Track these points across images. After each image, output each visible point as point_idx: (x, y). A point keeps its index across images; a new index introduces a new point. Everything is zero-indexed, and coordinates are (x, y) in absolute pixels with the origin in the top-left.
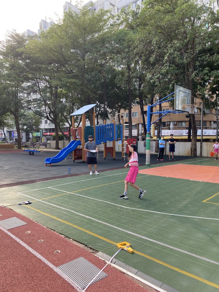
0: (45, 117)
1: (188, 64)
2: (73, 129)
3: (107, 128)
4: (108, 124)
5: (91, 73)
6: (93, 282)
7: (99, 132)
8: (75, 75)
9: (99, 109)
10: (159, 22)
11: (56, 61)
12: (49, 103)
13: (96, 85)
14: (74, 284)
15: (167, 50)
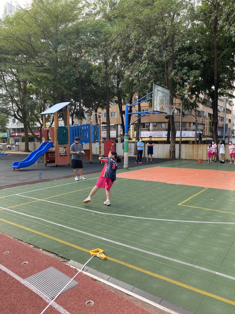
0: (12, 116)
1: (168, 62)
2: (45, 129)
3: (83, 128)
4: (84, 125)
5: (64, 67)
6: (63, 292)
7: (74, 133)
8: (46, 69)
9: (74, 108)
10: (138, 16)
11: (24, 51)
12: (16, 99)
13: (70, 81)
14: (42, 295)
15: (146, 46)
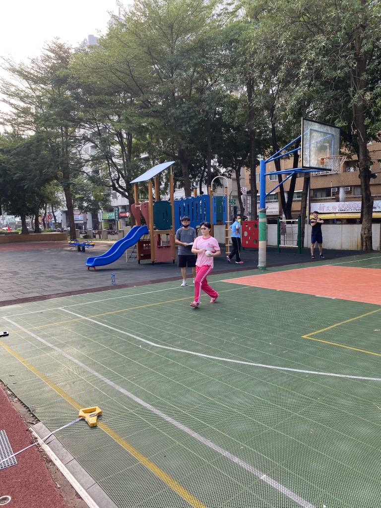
2: (136, 206)
3: (197, 203)
